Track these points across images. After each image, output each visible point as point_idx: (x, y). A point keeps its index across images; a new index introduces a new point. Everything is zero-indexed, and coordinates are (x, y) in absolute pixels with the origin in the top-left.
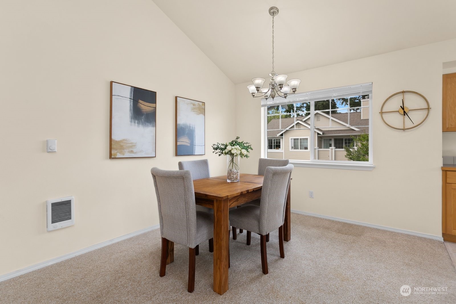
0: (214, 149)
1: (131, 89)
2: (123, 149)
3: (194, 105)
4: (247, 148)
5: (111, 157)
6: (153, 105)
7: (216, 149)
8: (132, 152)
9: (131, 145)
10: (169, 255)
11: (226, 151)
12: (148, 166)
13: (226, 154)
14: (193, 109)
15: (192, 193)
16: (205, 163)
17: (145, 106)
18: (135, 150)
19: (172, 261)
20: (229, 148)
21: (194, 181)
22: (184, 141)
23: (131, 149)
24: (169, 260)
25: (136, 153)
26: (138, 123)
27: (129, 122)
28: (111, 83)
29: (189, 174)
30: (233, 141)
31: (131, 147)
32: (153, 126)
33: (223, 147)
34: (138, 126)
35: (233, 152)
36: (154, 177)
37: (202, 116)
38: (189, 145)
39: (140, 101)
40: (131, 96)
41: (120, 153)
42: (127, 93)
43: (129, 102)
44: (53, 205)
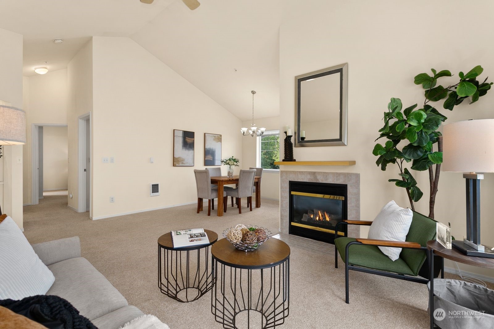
0: (221, 162)
1: (183, 132)
2: (179, 162)
3: (215, 137)
4: (236, 162)
5: (173, 166)
6: (193, 139)
7: (223, 162)
8: (183, 163)
9: (182, 160)
10: (201, 208)
11: (227, 163)
12: (192, 169)
13: (227, 164)
14: (214, 140)
15: (209, 178)
16: (219, 169)
17: (189, 140)
18: (184, 162)
19: (202, 210)
20: (228, 161)
21: (211, 177)
22: (209, 158)
23: (182, 162)
24: (201, 209)
25: (184, 164)
26: (186, 149)
27: (182, 149)
28: (174, 130)
29: (208, 171)
30: (230, 159)
31: (182, 161)
32: (193, 150)
33: (226, 161)
34: (186, 150)
35: (229, 163)
36: (195, 172)
37: (219, 143)
38: (212, 160)
39: (187, 138)
40: (182, 135)
41: (178, 164)
42: (181, 134)
43: (181, 138)
44: (153, 185)
